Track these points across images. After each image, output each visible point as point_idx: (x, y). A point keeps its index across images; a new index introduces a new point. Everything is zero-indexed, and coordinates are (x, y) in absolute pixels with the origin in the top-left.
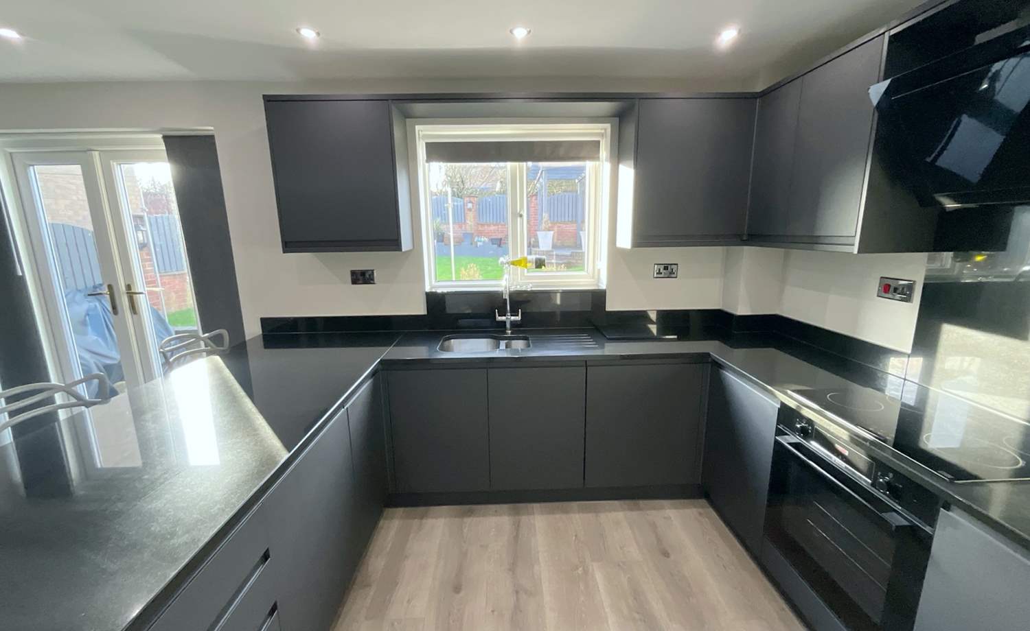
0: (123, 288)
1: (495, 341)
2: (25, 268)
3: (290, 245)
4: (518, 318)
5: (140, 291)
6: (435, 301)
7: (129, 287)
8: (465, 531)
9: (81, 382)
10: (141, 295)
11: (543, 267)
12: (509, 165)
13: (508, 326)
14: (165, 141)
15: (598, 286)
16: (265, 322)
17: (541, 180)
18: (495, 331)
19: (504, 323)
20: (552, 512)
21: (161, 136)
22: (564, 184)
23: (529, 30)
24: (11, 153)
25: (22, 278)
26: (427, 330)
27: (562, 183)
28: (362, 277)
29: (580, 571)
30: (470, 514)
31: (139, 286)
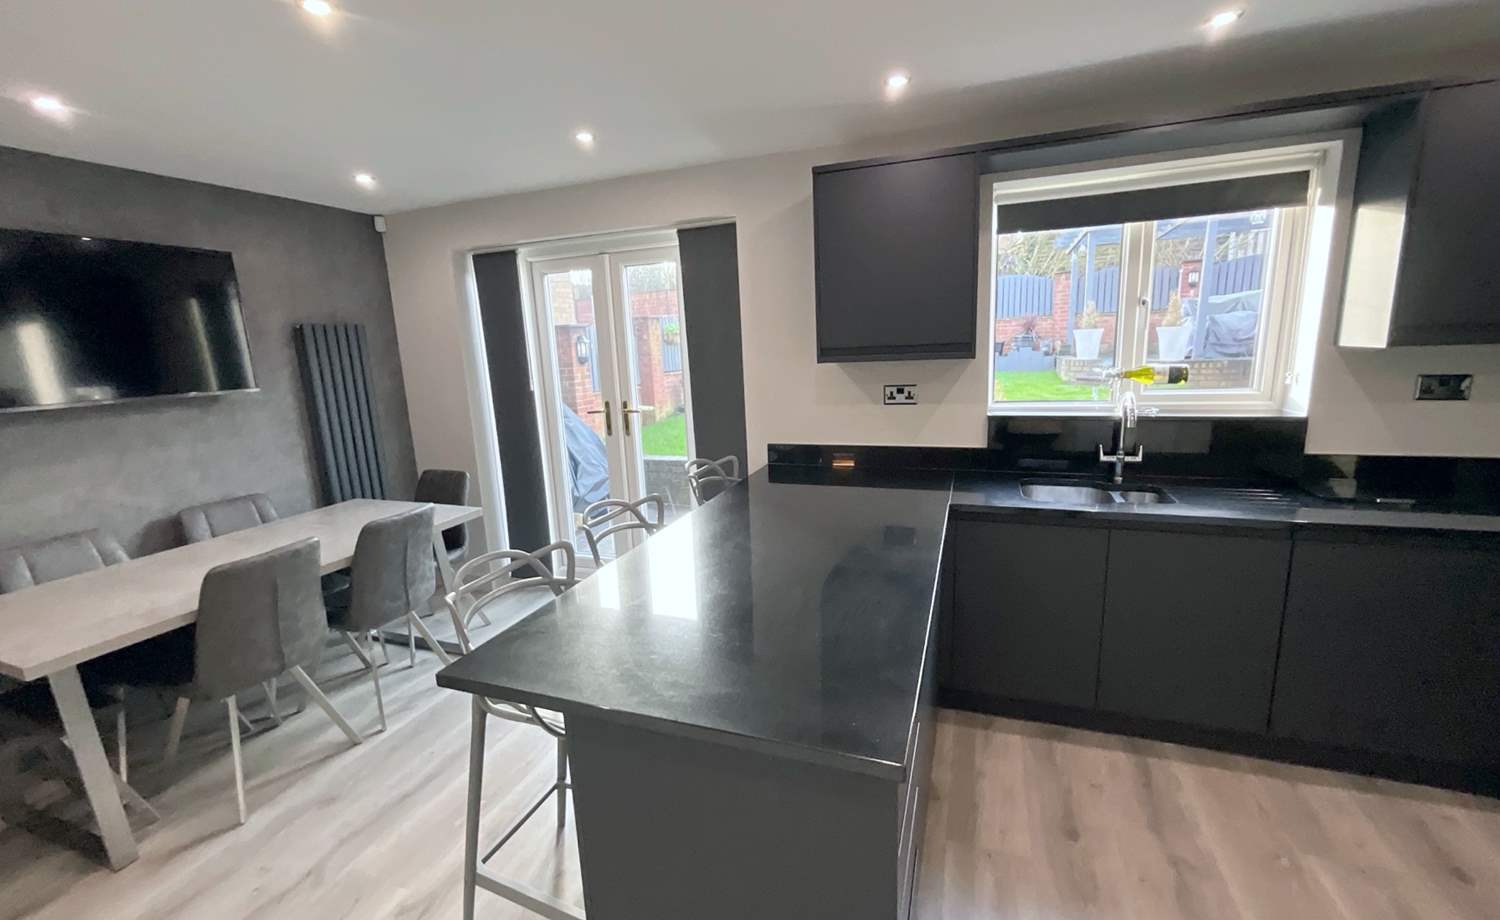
0: (619, 405)
1: (1100, 491)
2: (535, 386)
3: (825, 354)
4: (1139, 459)
5: (634, 409)
6: (1002, 429)
7: (625, 405)
8: (1058, 758)
9: (643, 502)
10: (635, 414)
11: (1183, 382)
12: (1129, 227)
13: (1119, 469)
14: (679, 236)
15: (1281, 411)
16: (772, 448)
17: (1082, 248)
18: (1098, 477)
19: (1112, 465)
20: (1201, 762)
21: (675, 230)
22: (1110, 251)
23: (1240, 12)
24: (531, 263)
25: (531, 394)
26: (985, 471)
27: (1107, 249)
28: (900, 394)
29: (1285, 862)
30: (1062, 738)
31: (635, 404)
